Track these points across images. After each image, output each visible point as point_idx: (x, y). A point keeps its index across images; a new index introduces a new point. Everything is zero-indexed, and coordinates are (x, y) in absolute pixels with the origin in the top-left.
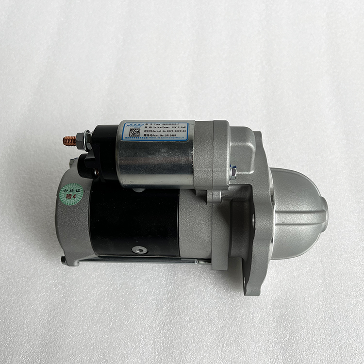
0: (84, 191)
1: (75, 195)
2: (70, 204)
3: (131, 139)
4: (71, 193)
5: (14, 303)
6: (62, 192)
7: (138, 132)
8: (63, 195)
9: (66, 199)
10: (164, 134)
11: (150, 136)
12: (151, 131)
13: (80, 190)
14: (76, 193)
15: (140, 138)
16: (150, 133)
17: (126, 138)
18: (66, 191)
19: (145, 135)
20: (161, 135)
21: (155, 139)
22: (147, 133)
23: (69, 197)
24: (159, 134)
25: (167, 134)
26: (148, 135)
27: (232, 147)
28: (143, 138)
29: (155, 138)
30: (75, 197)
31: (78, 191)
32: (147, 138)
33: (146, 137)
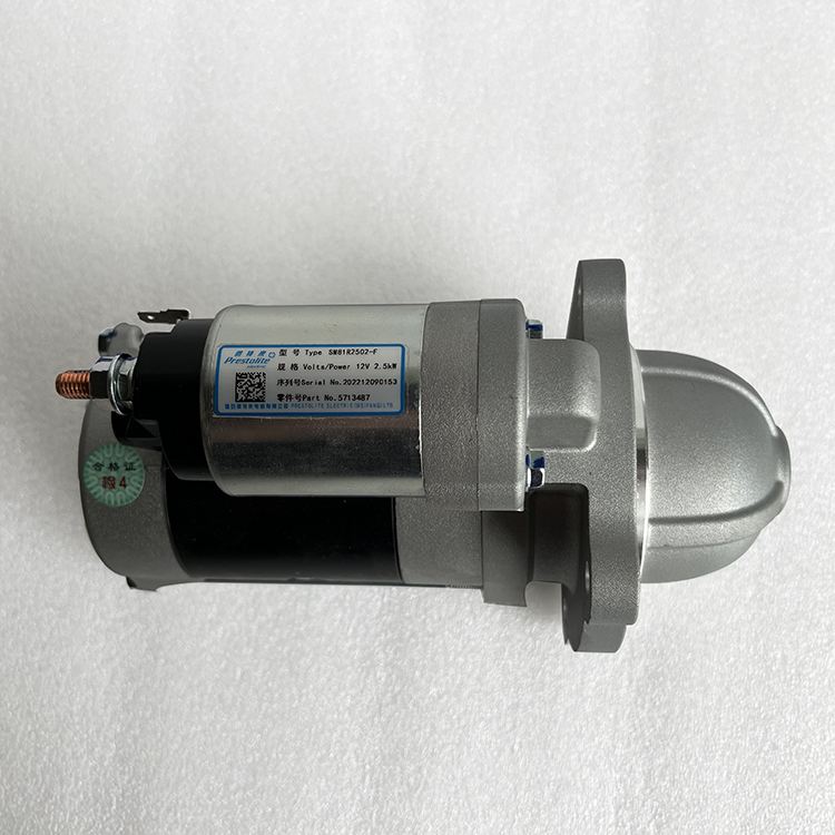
0: (145, 468)
1: (124, 479)
2: (116, 502)
3: (242, 410)
4: (113, 474)
5: (40, 669)
6: (90, 471)
7: (260, 384)
8: (94, 480)
9: (103, 490)
10: (334, 391)
11: (294, 401)
12: (297, 382)
13: (135, 465)
14: (126, 474)
15: (268, 406)
16: (293, 390)
17: (227, 407)
18: (98, 466)
19: (280, 397)
20: (327, 398)
21: (311, 411)
22: (285, 390)
23: (108, 483)
24: (321, 391)
25: (342, 394)
26: (289, 397)
27: (531, 419)
28: (274, 406)
29: (311, 406)
30: (125, 486)
31: (130, 468)
32: (286, 406)
33: (284, 401)
